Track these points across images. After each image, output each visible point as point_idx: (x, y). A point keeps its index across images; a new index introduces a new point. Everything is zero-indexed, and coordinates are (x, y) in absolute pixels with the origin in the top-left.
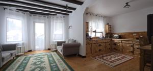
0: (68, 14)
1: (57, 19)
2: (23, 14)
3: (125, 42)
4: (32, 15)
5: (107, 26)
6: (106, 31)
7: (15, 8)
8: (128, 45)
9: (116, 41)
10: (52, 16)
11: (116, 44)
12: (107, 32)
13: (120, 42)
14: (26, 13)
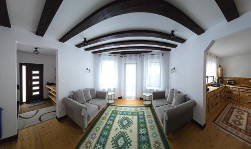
0: (170, 50)
1: (152, 58)
2: (115, 57)
3: (243, 90)
4: (123, 56)
5: (220, 68)
6: (218, 74)
7: (108, 53)
8: (247, 95)
9: (231, 89)
10: (145, 54)
11: (231, 93)
12: (220, 76)
13: (237, 90)
14: (117, 55)
